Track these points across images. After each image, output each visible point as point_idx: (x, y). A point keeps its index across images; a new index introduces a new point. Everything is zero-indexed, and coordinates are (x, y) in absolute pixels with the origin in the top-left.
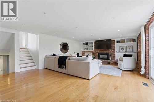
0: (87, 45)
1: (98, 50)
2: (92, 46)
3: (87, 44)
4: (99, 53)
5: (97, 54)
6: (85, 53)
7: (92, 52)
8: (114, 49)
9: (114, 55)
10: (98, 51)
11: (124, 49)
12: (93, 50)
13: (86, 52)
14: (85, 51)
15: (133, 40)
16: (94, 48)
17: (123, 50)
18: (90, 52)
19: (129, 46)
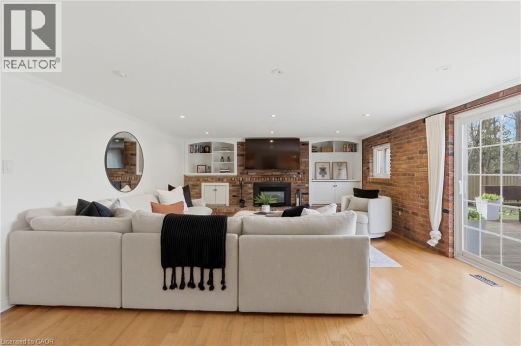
0: (205, 151)
1: (253, 173)
2: (226, 158)
3: (205, 149)
4: (255, 184)
5: (250, 189)
6: (199, 186)
7: (231, 180)
8: (306, 172)
9: (304, 191)
10: (255, 176)
11: (327, 170)
12: (235, 173)
13: (206, 180)
14: (198, 179)
15: (352, 147)
16: (239, 166)
17: (325, 173)
18: (220, 180)
19: (340, 164)
